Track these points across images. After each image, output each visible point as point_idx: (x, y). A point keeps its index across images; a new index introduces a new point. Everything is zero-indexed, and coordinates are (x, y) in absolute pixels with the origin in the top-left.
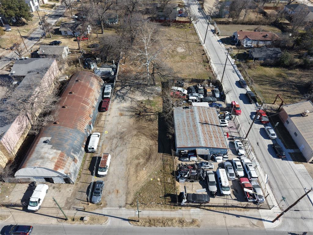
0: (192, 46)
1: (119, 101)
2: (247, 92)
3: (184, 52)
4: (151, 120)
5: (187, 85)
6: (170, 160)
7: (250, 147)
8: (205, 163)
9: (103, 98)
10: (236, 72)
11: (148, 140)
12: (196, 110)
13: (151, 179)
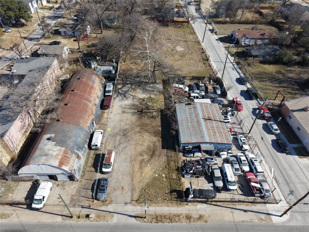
0: (191, 44)
1: (121, 99)
2: (248, 88)
3: (183, 51)
4: (153, 117)
5: (188, 82)
6: (174, 156)
7: (254, 142)
8: (209, 158)
9: (105, 96)
10: (236, 69)
11: (151, 137)
12: (198, 106)
13: (156, 175)
